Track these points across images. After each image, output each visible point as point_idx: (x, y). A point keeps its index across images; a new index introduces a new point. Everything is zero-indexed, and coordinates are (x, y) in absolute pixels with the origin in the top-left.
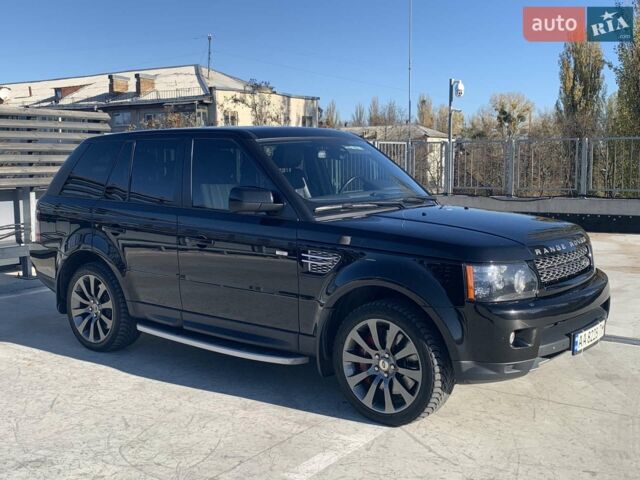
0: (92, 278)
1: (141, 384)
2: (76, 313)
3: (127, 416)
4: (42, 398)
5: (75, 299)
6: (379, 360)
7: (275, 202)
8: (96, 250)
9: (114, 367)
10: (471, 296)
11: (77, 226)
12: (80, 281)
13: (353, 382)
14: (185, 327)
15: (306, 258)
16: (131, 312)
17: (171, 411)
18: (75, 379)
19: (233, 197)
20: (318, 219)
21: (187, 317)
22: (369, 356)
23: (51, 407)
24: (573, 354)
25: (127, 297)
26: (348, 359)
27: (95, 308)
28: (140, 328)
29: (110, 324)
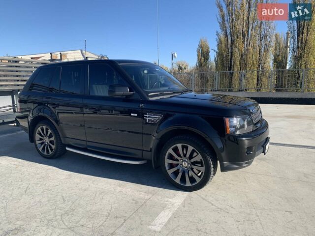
0: (45, 128)
1: (69, 175)
2: (38, 142)
3: (64, 195)
4: (21, 187)
5: (37, 137)
6: (182, 162)
7: (130, 91)
8: (46, 115)
9: (56, 167)
10: (228, 132)
11: (37, 105)
12: (39, 129)
13: (170, 172)
14: (88, 148)
15: (146, 117)
16: (63, 142)
17: (85, 190)
18: (38, 174)
19: (110, 89)
20: (150, 99)
21: (89, 144)
22: (177, 160)
23: (26, 191)
24: (265, 154)
25: (61, 135)
26: (167, 161)
27: (47, 140)
28: (67, 149)
29: (53, 147)
